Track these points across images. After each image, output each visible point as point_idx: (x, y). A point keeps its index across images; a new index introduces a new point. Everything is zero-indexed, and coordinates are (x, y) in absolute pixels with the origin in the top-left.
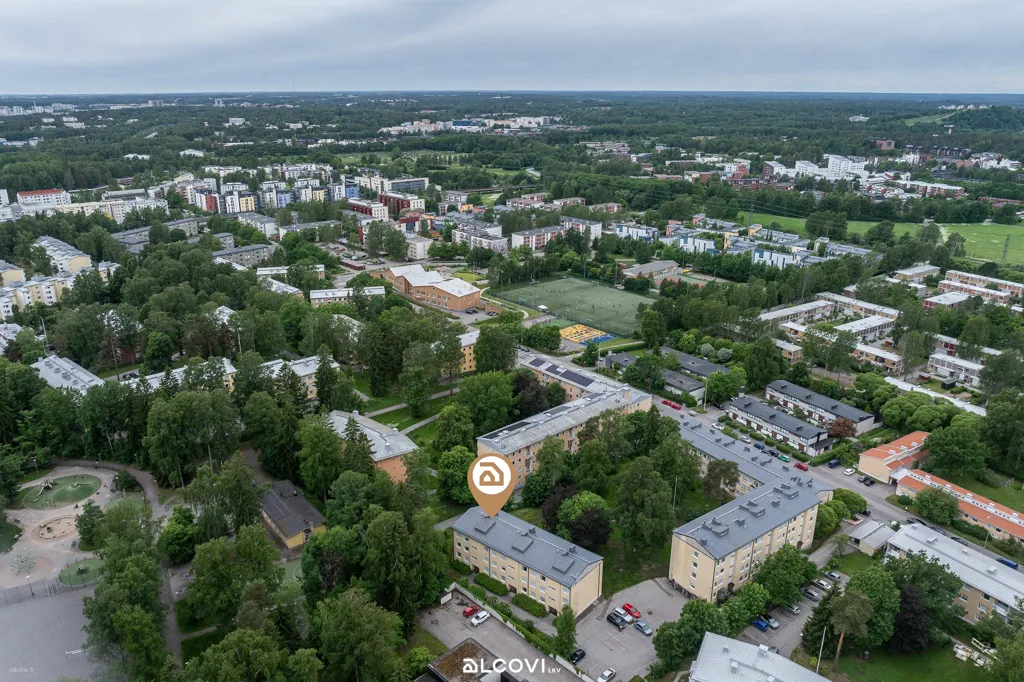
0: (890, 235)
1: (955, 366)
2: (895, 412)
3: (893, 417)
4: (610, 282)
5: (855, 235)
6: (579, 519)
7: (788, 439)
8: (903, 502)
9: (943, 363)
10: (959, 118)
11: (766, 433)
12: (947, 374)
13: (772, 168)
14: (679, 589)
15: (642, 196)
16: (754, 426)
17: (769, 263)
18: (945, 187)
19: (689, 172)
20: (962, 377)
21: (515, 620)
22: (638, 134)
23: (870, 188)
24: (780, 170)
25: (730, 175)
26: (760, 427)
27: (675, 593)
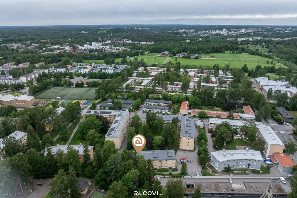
0: (126, 61)
1: (172, 87)
2: (176, 99)
3: (176, 100)
4: (69, 86)
5: (118, 62)
6: (161, 143)
7: (162, 112)
8: (194, 116)
9: (169, 87)
10: (110, 31)
11: (156, 112)
12: (170, 89)
13: (79, 47)
14: (185, 150)
15: (49, 59)
16: (152, 111)
17: (108, 72)
18: (124, 48)
19: (56, 51)
20: (173, 89)
21: (166, 175)
22: (22, 40)
23: (108, 50)
24: (80, 47)
25: (68, 50)
26: (153, 111)
27: (185, 151)
